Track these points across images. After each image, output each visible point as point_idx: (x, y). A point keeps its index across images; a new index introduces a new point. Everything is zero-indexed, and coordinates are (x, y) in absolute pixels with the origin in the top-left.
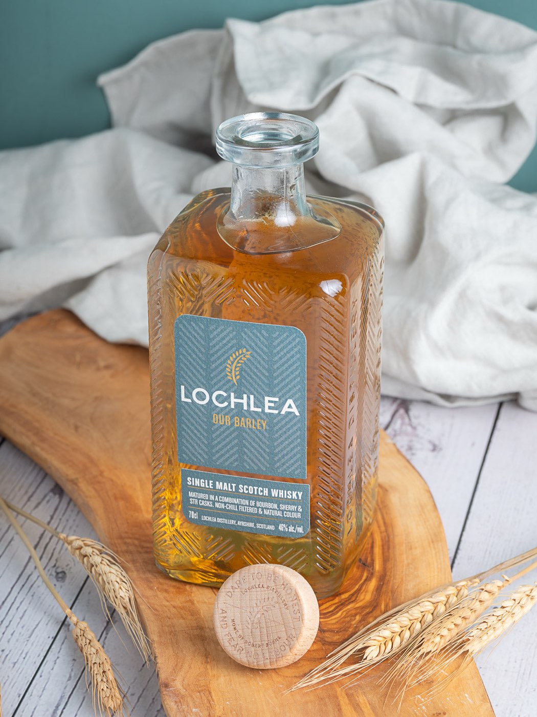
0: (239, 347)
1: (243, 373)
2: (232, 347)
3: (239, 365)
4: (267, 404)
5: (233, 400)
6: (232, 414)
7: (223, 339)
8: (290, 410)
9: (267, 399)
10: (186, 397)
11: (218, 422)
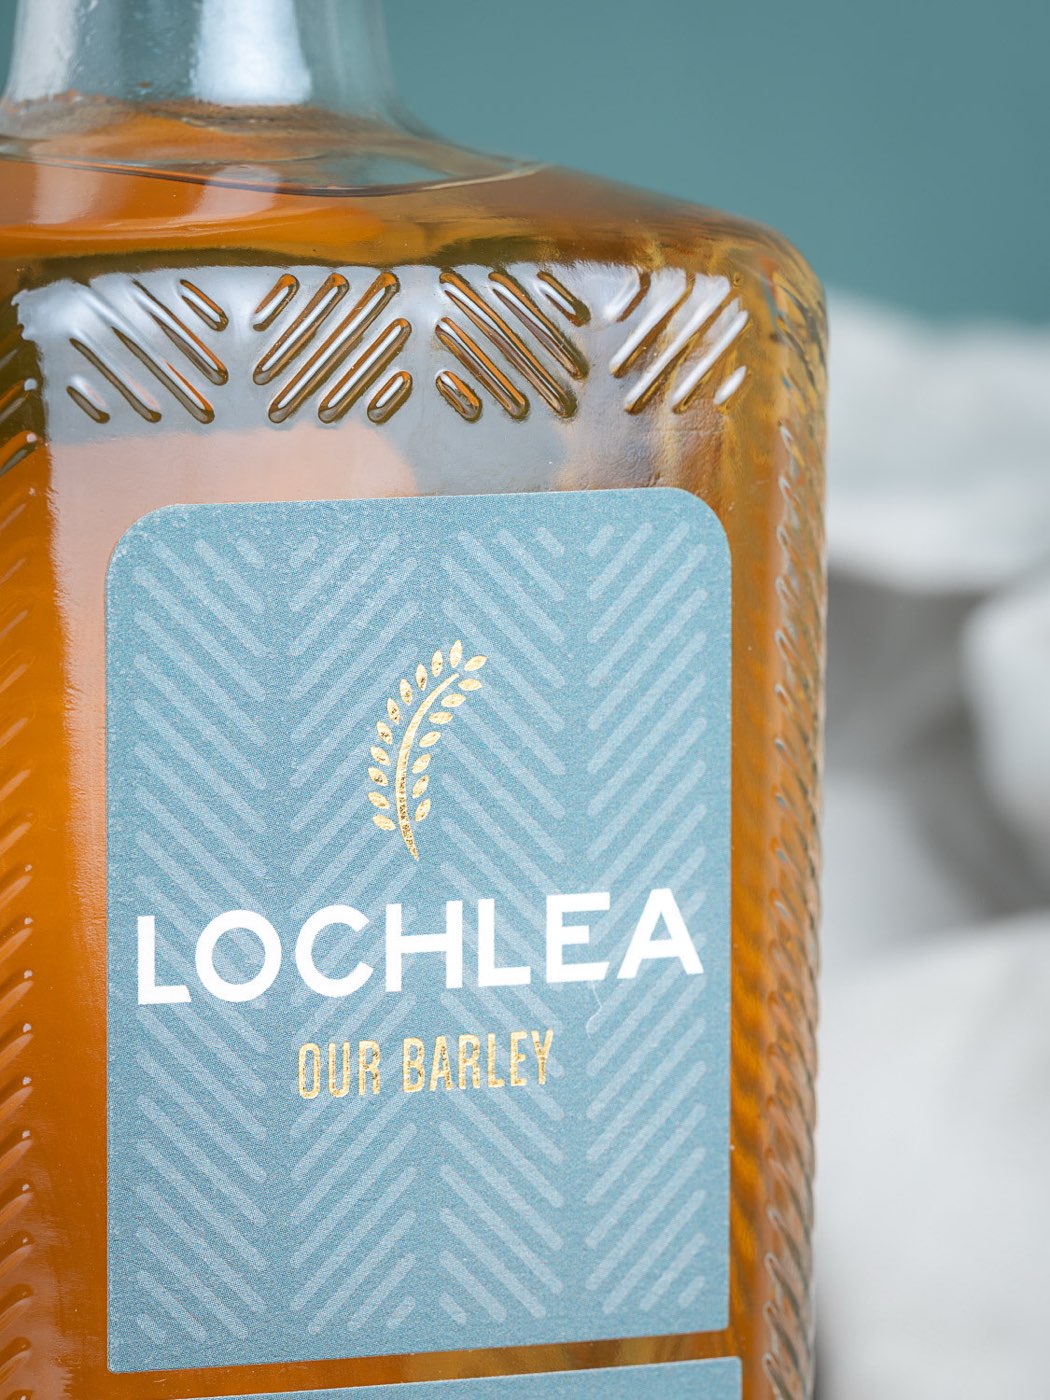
0: (430, 635)
1: (447, 780)
2: (398, 642)
3: (430, 739)
4: (558, 936)
5: (398, 945)
6: (387, 1027)
7: (356, 605)
8: (661, 950)
9: (558, 904)
10: (166, 975)
11: (324, 1087)
